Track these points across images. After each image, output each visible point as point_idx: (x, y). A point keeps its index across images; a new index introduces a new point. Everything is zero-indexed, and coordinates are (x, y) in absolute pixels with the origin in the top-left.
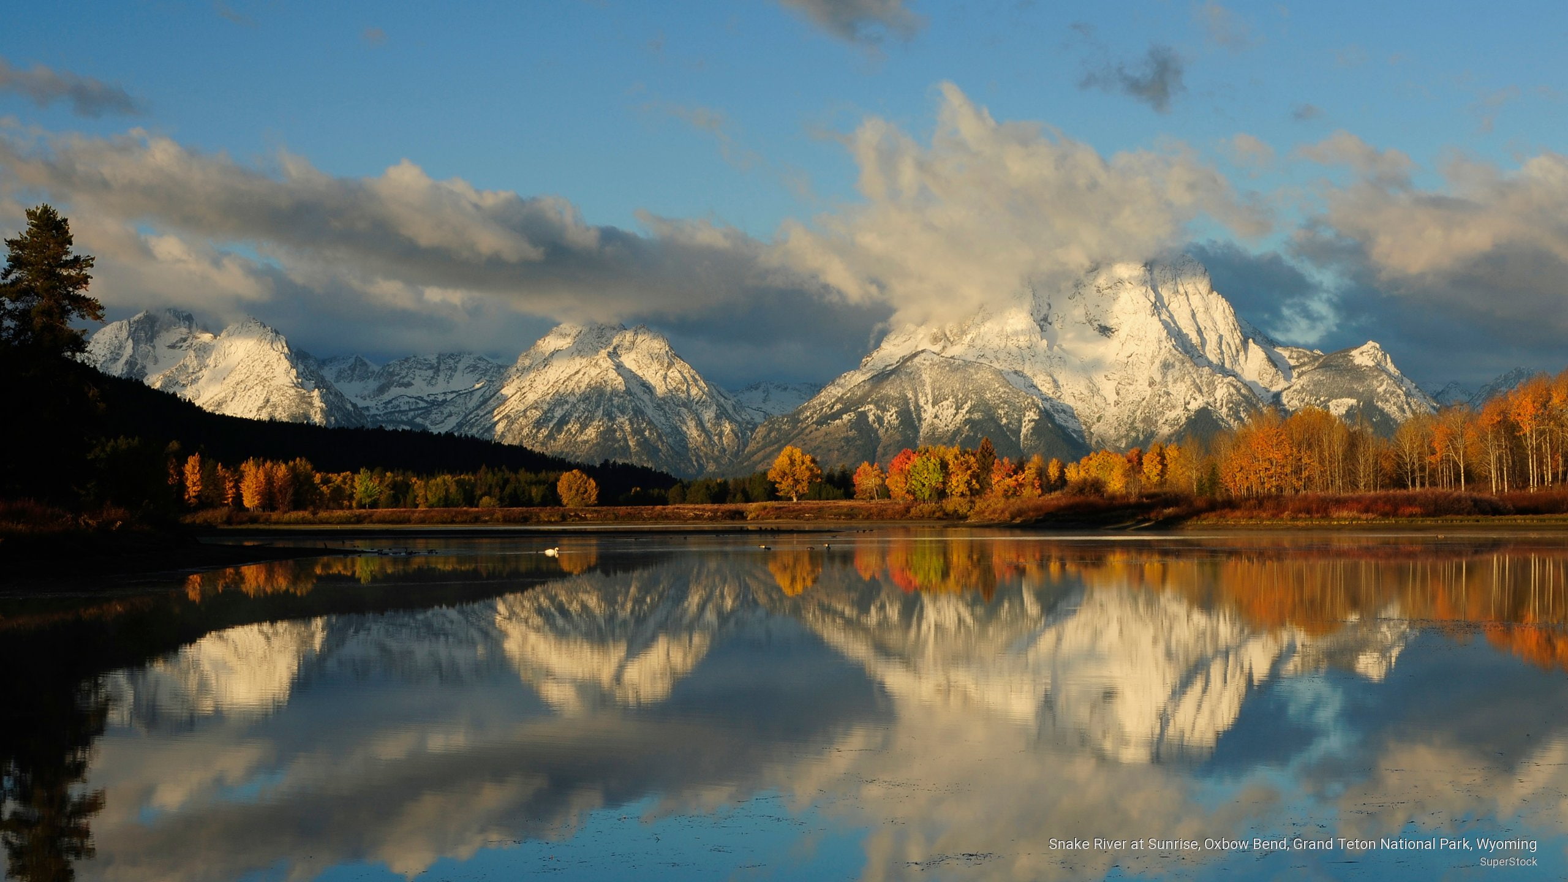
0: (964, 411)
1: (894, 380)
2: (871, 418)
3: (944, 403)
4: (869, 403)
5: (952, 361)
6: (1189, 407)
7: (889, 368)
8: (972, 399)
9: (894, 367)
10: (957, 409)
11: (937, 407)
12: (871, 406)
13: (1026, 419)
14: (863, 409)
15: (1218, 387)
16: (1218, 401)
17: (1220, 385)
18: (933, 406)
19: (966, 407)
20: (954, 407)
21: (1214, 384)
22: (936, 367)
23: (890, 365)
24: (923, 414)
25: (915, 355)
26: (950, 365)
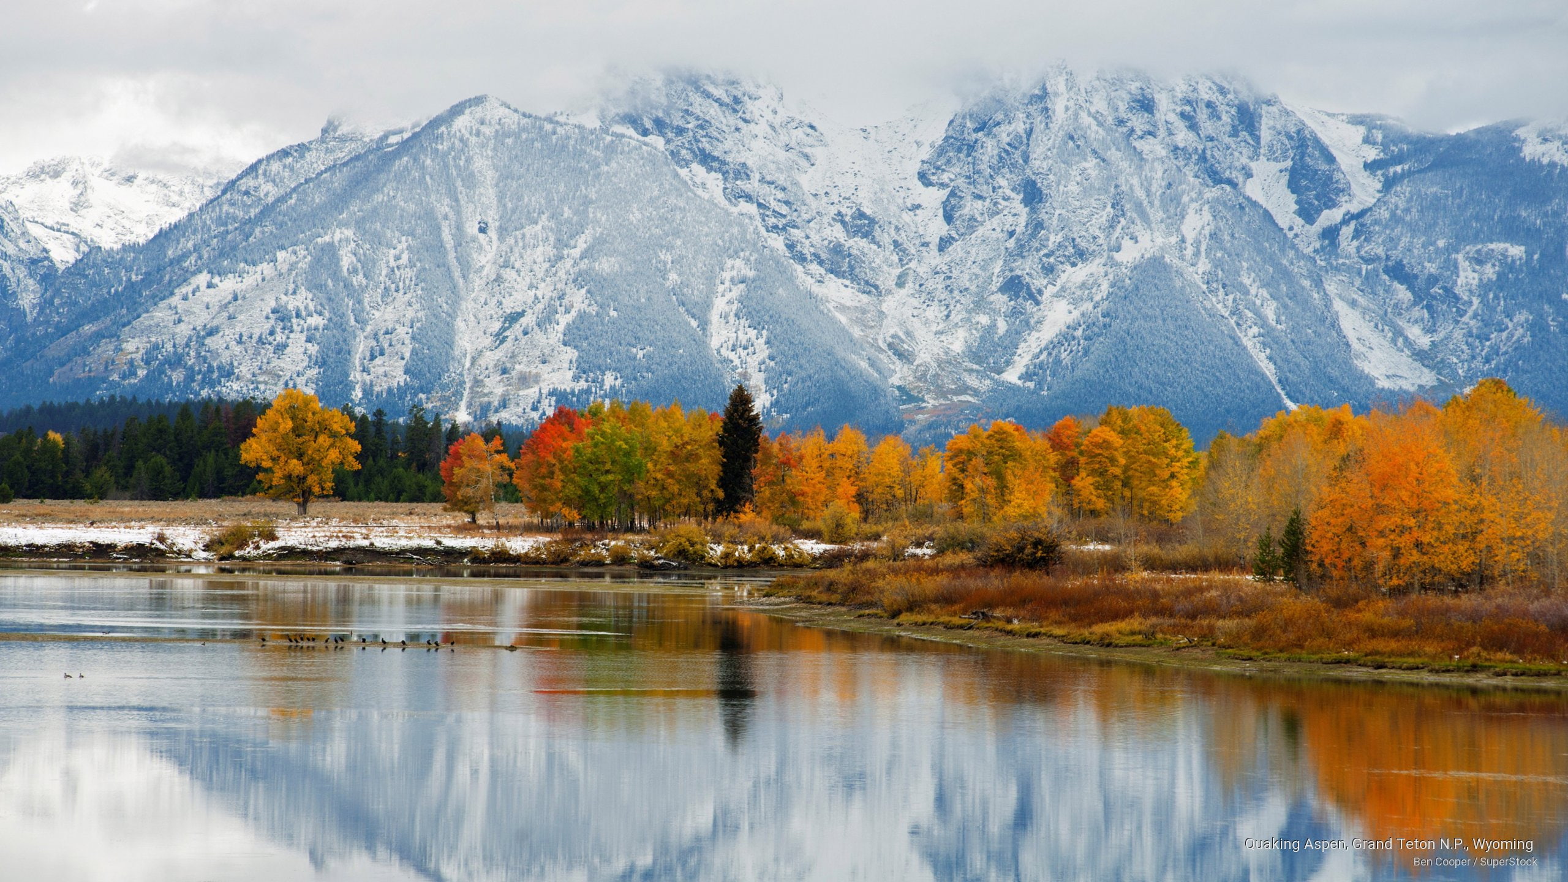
0: (576, 253)
1: (406, 168)
2: (346, 261)
3: (529, 230)
4: (341, 225)
5: (548, 127)
6: (1118, 257)
7: (393, 139)
8: (597, 222)
9: (406, 136)
10: (561, 244)
11: (511, 241)
12: (349, 233)
13: (727, 275)
14: (327, 238)
15: (1191, 212)
16: (1188, 245)
17: (1194, 205)
18: (501, 238)
19: (582, 243)
20: (552, 239)
21: (1179, 203)
22: (509, 141)
23: (395, 133)
24: (475, 256)
25: (457, 110)
26: (544, 137)
